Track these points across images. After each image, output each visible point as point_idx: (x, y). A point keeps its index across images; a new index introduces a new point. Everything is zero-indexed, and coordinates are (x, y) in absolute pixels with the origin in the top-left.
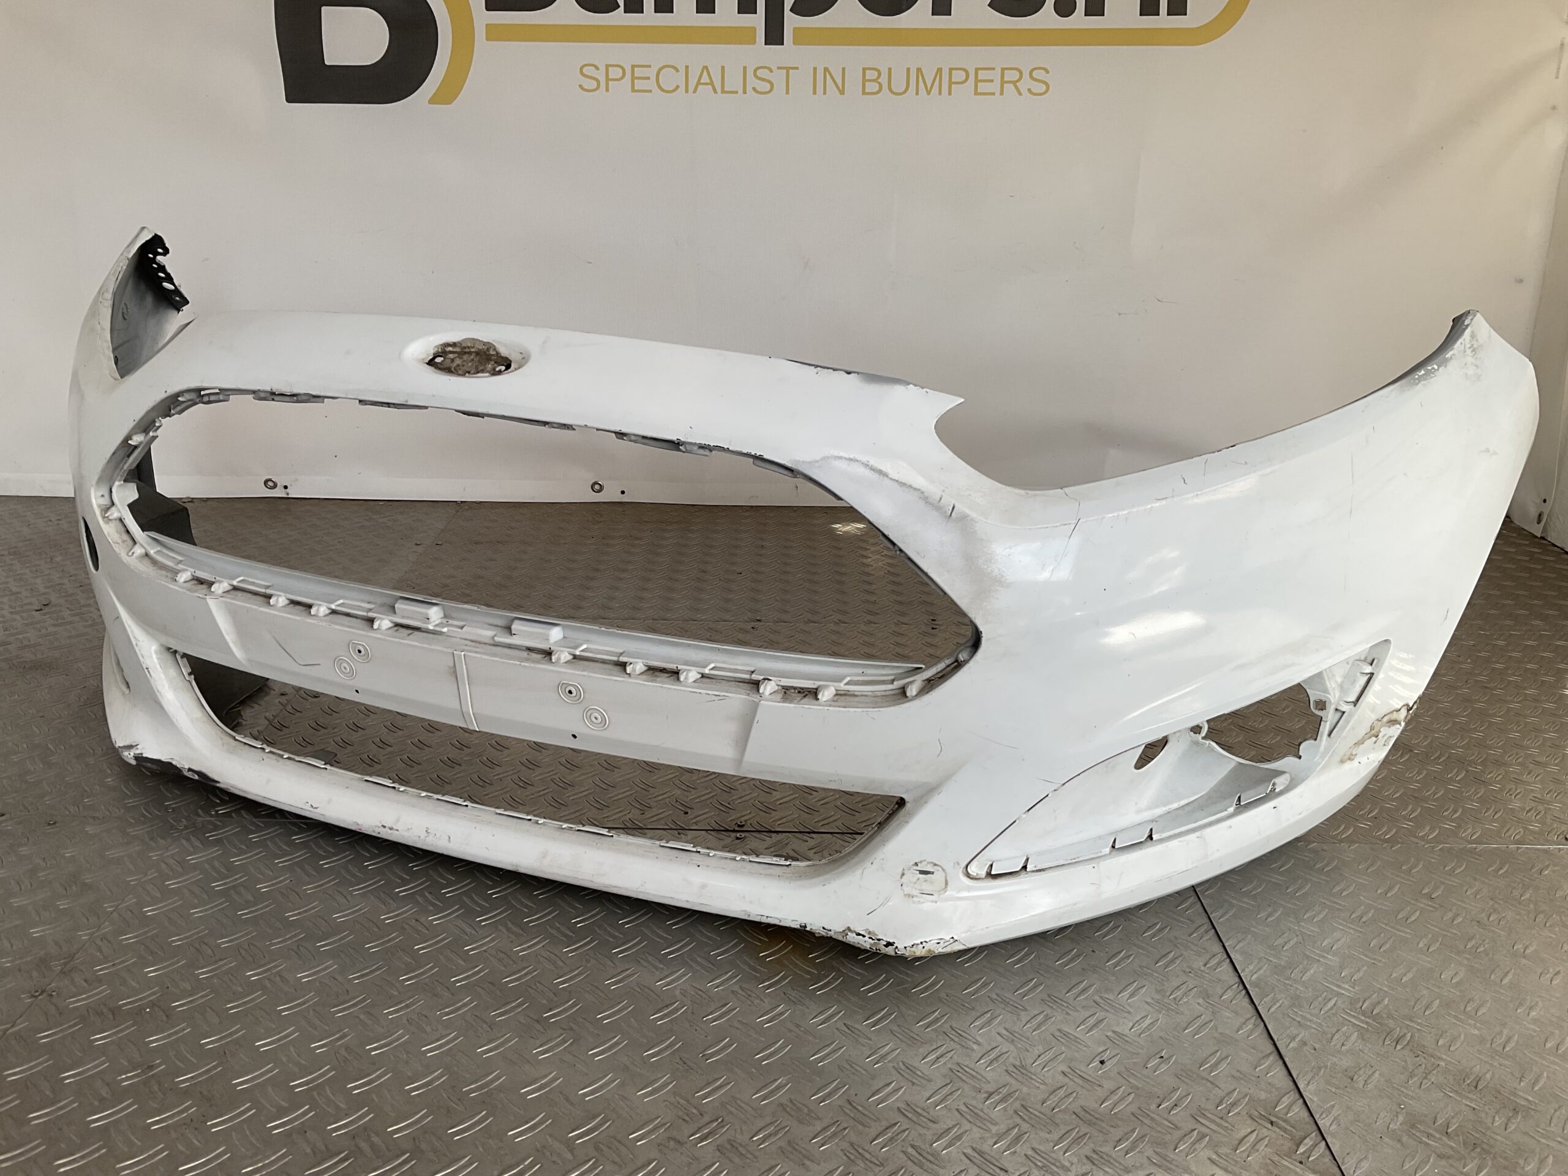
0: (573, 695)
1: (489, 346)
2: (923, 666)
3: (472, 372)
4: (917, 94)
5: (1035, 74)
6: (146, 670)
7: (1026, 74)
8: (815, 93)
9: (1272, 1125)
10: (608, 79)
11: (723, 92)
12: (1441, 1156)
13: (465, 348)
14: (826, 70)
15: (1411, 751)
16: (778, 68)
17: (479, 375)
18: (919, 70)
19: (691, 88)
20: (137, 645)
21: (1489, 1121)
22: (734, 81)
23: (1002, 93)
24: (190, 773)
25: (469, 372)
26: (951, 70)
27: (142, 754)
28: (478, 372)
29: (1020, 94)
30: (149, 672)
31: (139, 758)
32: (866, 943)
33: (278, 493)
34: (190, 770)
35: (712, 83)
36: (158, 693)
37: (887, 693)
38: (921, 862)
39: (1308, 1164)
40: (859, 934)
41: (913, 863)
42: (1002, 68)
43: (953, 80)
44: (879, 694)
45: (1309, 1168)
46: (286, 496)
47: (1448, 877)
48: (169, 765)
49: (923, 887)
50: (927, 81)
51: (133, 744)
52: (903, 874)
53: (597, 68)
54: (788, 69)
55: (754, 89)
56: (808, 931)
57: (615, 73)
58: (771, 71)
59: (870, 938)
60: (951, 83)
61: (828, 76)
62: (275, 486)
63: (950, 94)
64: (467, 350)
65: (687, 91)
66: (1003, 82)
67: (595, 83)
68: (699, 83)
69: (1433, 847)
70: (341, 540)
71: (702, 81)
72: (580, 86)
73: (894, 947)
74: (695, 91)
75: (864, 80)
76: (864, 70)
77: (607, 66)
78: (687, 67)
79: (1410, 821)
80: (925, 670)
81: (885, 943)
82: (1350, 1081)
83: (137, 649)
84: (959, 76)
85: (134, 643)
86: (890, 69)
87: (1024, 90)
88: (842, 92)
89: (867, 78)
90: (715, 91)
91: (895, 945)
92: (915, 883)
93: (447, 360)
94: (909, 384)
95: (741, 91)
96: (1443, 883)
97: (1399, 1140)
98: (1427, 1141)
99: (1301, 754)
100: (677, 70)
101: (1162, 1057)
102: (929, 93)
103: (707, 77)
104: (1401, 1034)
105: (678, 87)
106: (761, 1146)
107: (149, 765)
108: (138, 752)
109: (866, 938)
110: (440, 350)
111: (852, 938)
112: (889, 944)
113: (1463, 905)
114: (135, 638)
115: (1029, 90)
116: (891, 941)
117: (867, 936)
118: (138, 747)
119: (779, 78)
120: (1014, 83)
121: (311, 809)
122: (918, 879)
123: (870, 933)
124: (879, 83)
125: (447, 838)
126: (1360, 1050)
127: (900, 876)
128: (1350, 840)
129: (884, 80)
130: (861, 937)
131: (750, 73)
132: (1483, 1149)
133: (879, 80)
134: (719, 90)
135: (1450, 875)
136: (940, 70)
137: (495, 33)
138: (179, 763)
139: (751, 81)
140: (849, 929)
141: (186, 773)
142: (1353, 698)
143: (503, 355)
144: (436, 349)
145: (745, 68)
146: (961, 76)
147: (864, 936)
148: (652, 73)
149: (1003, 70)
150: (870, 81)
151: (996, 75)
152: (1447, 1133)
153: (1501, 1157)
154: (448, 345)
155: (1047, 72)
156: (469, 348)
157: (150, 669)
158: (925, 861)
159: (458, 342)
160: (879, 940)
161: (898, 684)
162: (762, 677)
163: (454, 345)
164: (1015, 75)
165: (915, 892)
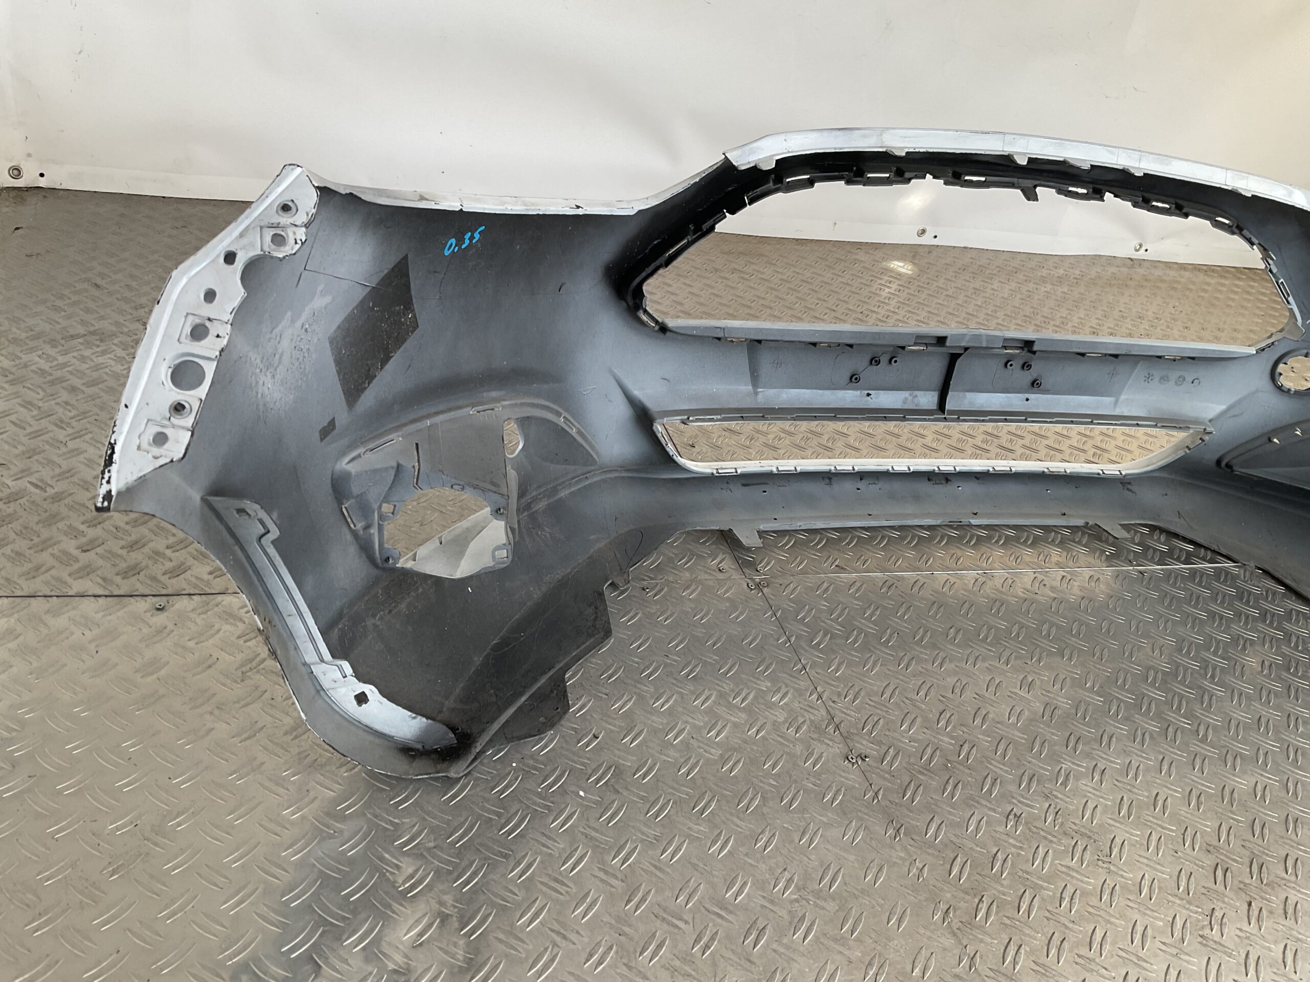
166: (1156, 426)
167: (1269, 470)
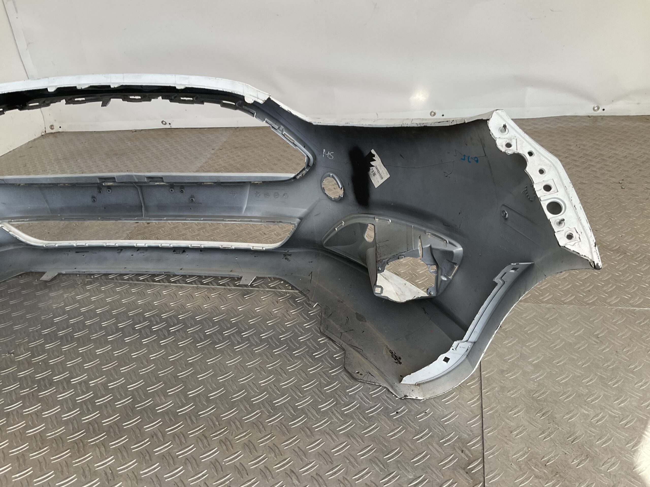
9: (462, 452)
12: (537, 477)
15: (625, 253)
21: (570, 460)
33: (167, 126)
39: (470, 474)
45: (470, 476)
46: (170, 127)
47: (612, 325)
62: (166, 124)
69: (612, 309)
70: (184, 148)
79: (607, 294)
82: (509, 433)
96: (608, 329)
97: (520, 467)
98: (534, 468)
101: (426, 412)
104: (548, 410)
106: (237, 442)
113: (613, 341)
126: (522, 417)
128: (570, 303)
132: (560, 475)
135: (614, 325)
152: (546, 465)
153: (568, 481)
166: (261, 222)
167: (336, 247)
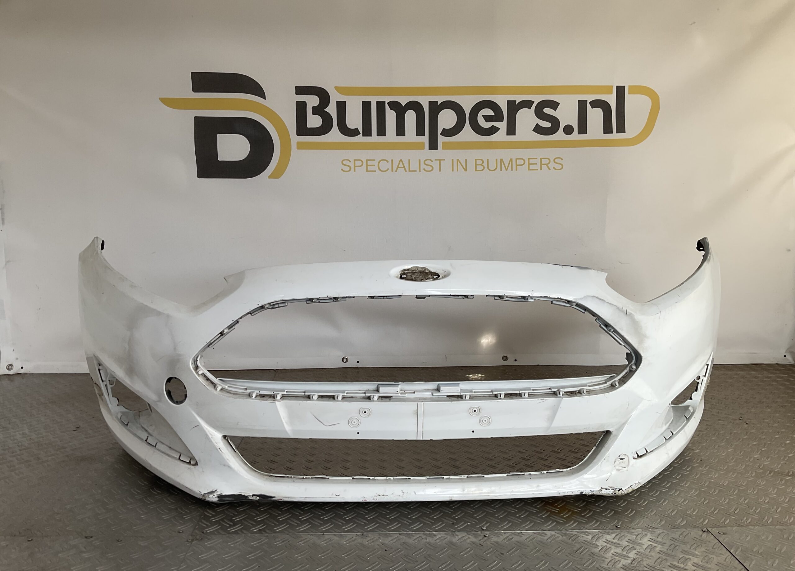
0: (476, 412)
1: (425, 269)
2: (615, 375)
3: (424, 279)
4: (501, 170)
5: (556, 161)
6: (219, 450)
7: (552, 161)
8: (453, 171)
10: (355, 166)
11: (410, 171)
13: (413, 270)
14: (458, 160)
16: (435, 160)
17: (428, 280)
18: (502, 160)
19: (394, 170)
20: (212, 438)
22: (414, 166)
23: (541, 169)
24: (253, 497)
25: (423, 280)
26: (517, 159)
27: (222, 494)
28: (427, 279)
29: (550, 169)
30: (221, 450)
31: (221, 497)
32: (610, 492)
34: (253, 495)
35: (404, 167)
36: (227, 460)
37: (605, 387)
38: (621, 455)
40: (606, 489)
41: (618, 456)
42: (540, 158)
43: (518, 164)
44: (602, 388)
48: (240, 496)
49: (622, 465)
50: (505, 164)
51: (214, 490)
52: (615, 462)
53: (350, 161)
54: (440, 160)
55: (424, 169)
56: (584, 495)
57: (358, 163)
58: (432, 161)
59: (612, 489)
60: (517, 165)
61: (459, 163)
63: (517, 170)
64: (414, 271)
65: (392, 171)
66: (541, 164)
67: (349, 168)
68: (398, 167)
71: (399, 166)
72: (342, 170)
73: (622, 490)
74: (396, 171)
75: (476, 165)
76: (476, 160)
77: (355, 160)
78: (392, 160)
80: (616, 377)
81: (618, 490)
83: (212, 440)
84: (520, 162)
85: (210, 436)
86: (488, 160)
87: (551, 167)
88: (466, 170)
89: (477, 164)
90: (406, 171)
91: (622, 489)
92: (619, 464)
93: (408, 276)
94: (591, 269)
95: (418, 170)
99: (692, 398)
100: (388, 162)
102: (507, 170)
103: (402, 165)
105: (388, 169)
107: (227, 499)
108: (218, 493)
109: (610, 490)
110: (402, 273)
111: (604, 492)
112: (620, 490)
114: (210, 434)
115: (554, 168)
116: (620, 488)
117: (610, 489)
118: (217, 491)
119: (436, 165)
120: (547, 165)
121: (336, 497)
122: (620, 462)
123: (611, 487)
124: (483, 166)
125: (414, 493)
127: (614, 462)
129: (485, 164)
130: (608, 490)
131: (422, 162)
133: (483, 165)
134: (407, 170)
136: (511, 160)
137: (301, 146)
138: (246, 493)
139: (423, 166)
140: (602, 488)
141: (250, 498)
142: (704, 375)
143: (432, 272)
144: (400, 272)
145: (420, 160)
146: (522, 162)
147: (609, 489)
148: (375, 163)
149: (541, 159)
150: (478, 165)
151: (538, 161)
154: (405, 270)
155: (562, 159)
156: (415, 270)
157: (221, 449)
158: (622, 454)
159: (410, 269)
160: (615, 489)
161: (609, 383)
162: (557, 390)
163: (408, 270)
164: (547, 161)
165: (620, 468)
